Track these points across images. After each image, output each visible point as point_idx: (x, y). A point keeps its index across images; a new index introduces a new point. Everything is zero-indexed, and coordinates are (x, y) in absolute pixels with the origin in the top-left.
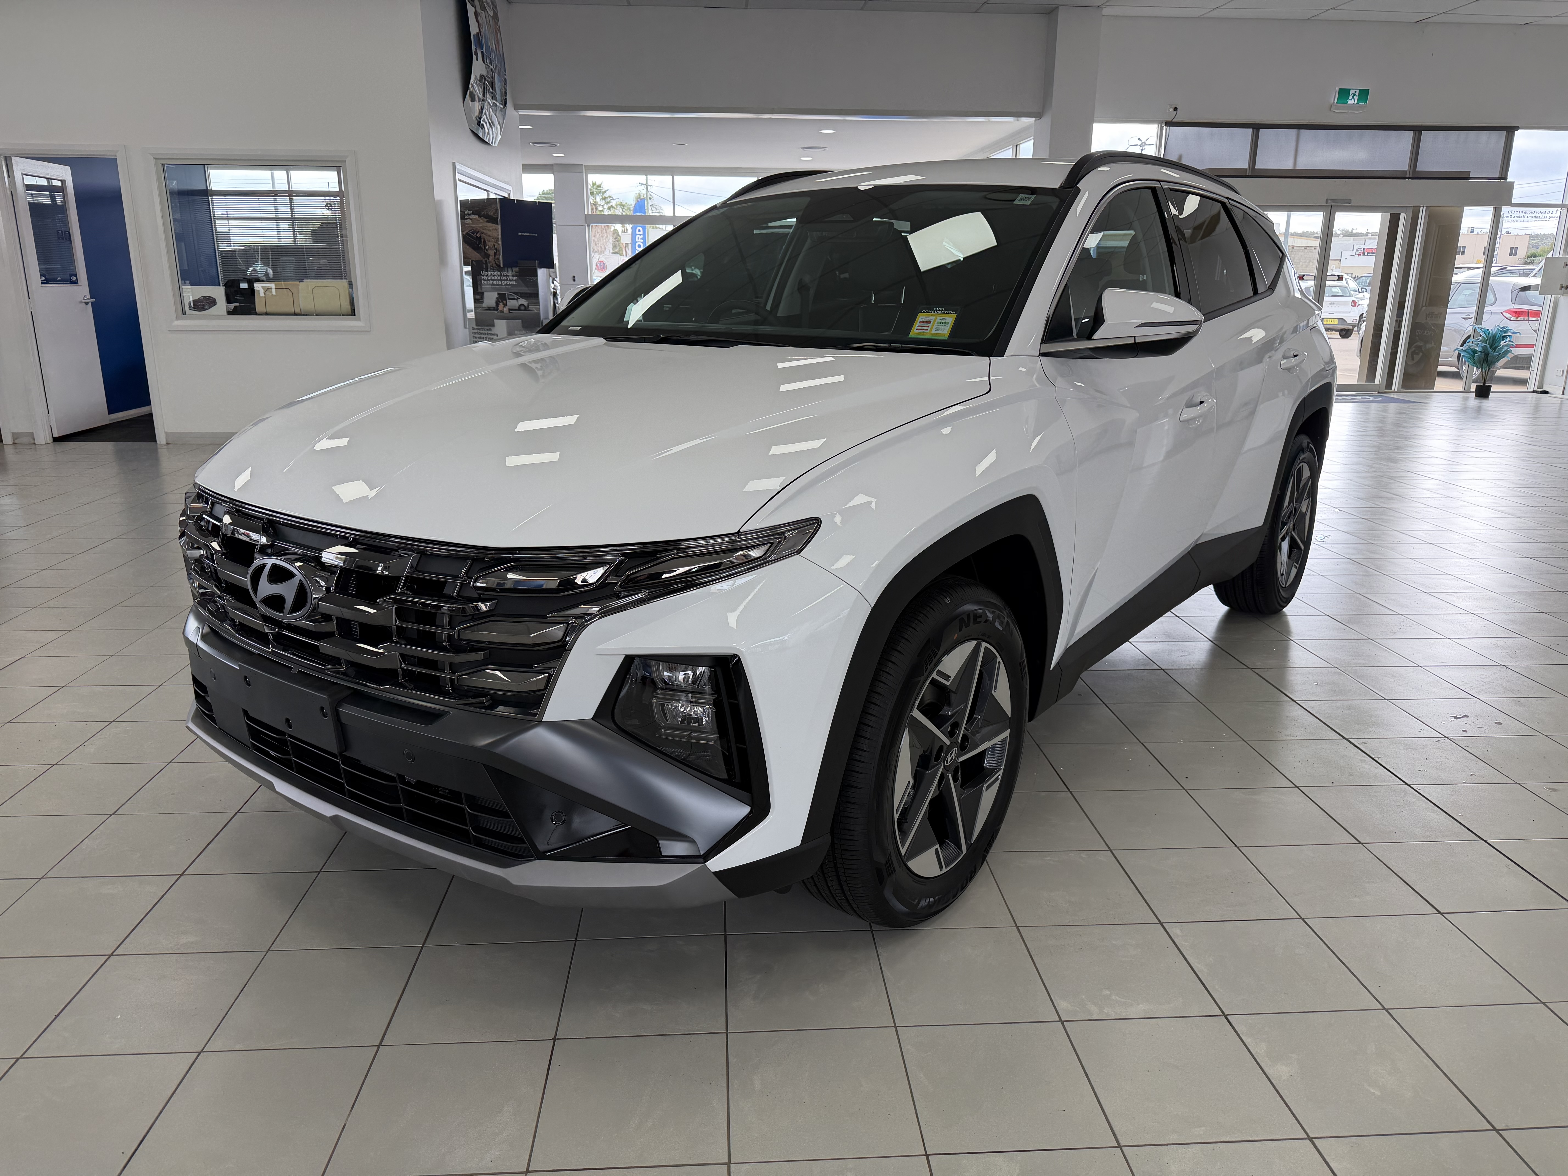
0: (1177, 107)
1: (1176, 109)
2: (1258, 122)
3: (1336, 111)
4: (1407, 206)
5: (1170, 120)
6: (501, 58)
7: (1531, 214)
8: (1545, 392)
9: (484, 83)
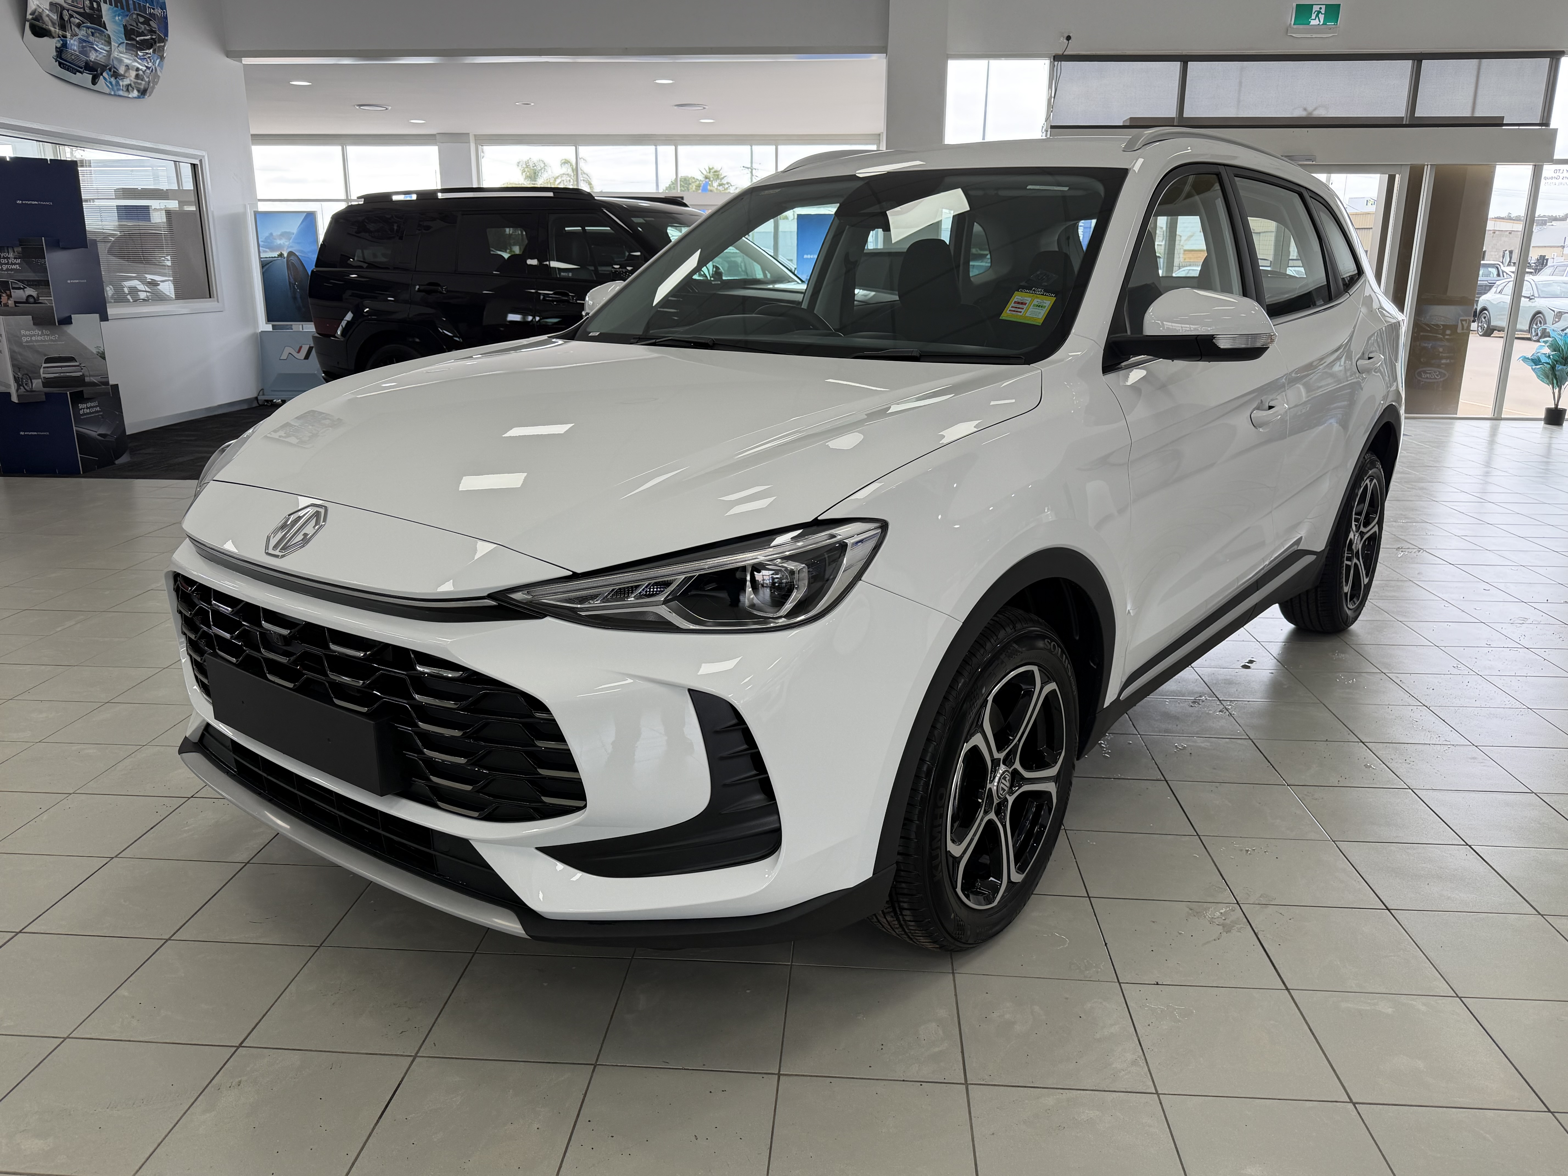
0: (1071, 35)
1: (1069, 38)
2: (1185, 53)
3: (1294, 35)
4: (1401, 165)
5: (1060, 53)
9: (62, 14)
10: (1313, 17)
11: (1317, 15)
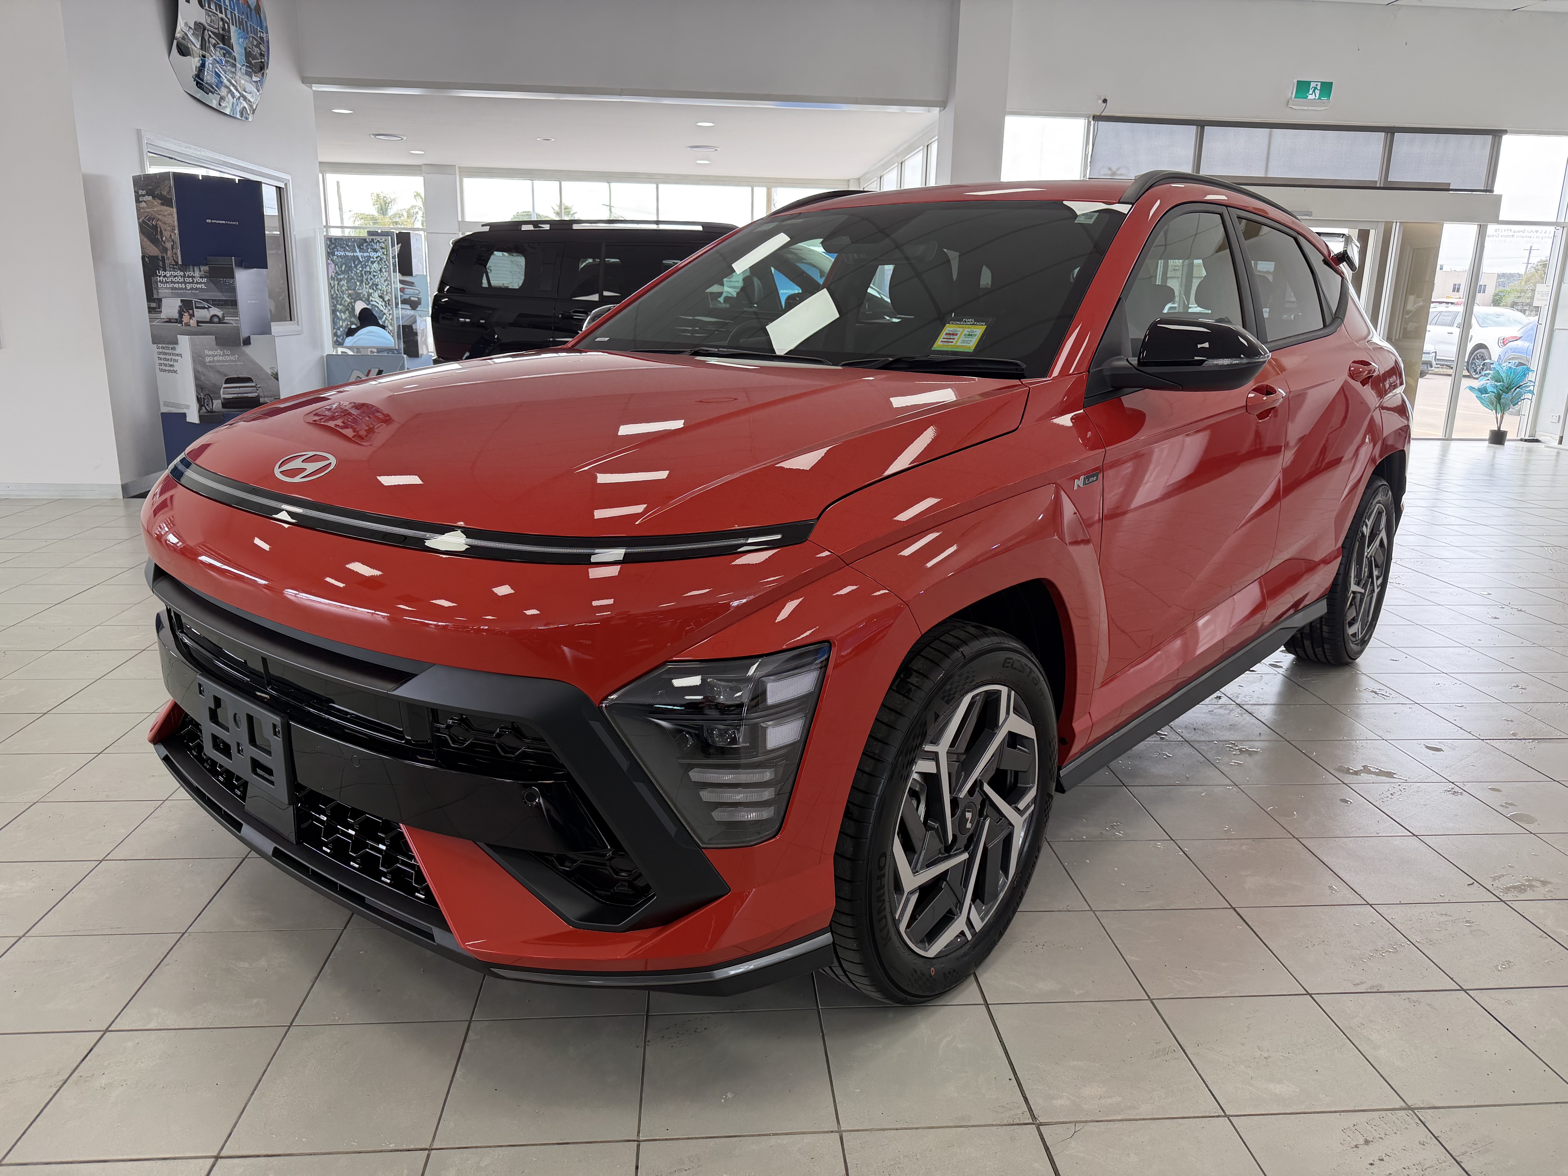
0: (1107, 98)
1: (1105, 101)
2: (1202, 118)
3: (1293, 107)
4: (1378, 222)
5: (1099, 114)
6: (251, 10)
7: (1521, 234)
8: (1537, 441)
9: (203, 33)
10: (1311, 92)
11: (1314, 91)
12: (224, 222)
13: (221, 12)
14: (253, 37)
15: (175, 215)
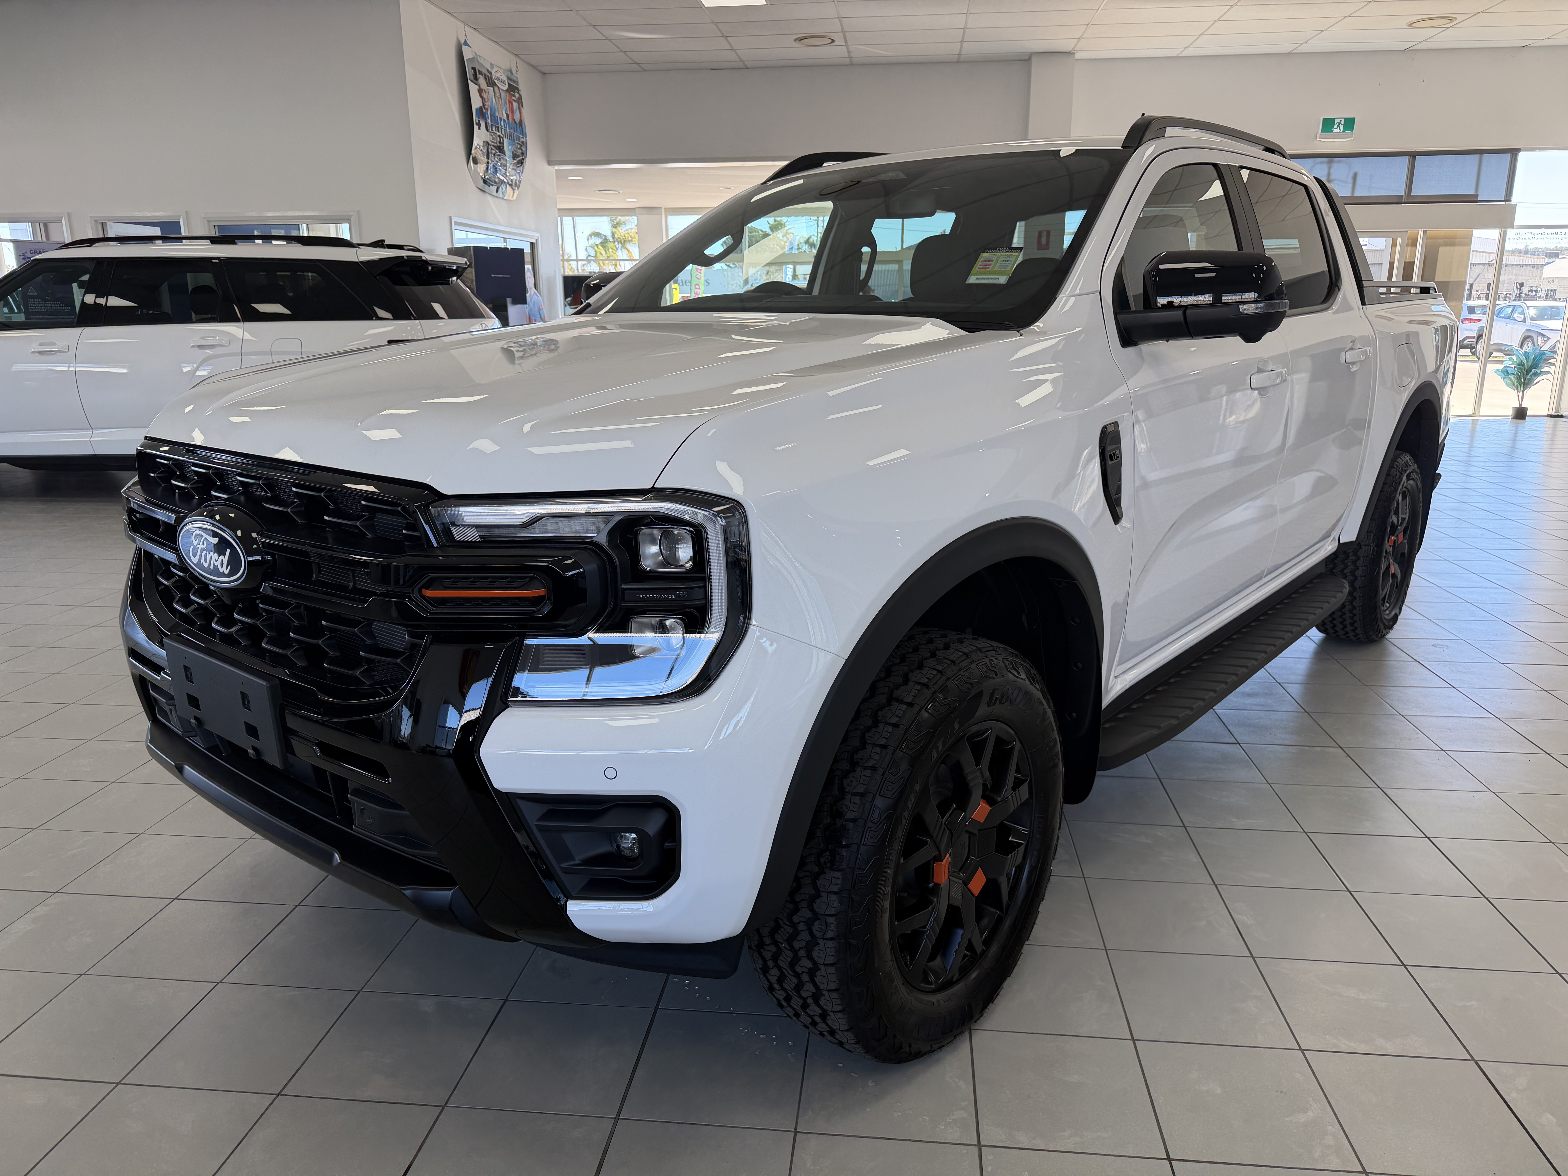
3: (1320, 141)
4: (1401, 231)
6: (516, 124)
7: (1541, 236)
8: (1562, 416)
9: (488, 148)
10: (1336, 126)
11: (1338, 126)
12: (501, 276)
13: (499, 132)
14: (518, 143)
15: (474, 273)
